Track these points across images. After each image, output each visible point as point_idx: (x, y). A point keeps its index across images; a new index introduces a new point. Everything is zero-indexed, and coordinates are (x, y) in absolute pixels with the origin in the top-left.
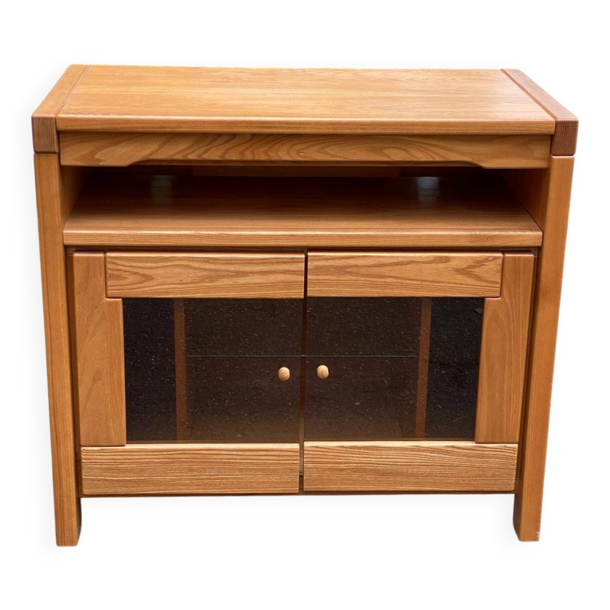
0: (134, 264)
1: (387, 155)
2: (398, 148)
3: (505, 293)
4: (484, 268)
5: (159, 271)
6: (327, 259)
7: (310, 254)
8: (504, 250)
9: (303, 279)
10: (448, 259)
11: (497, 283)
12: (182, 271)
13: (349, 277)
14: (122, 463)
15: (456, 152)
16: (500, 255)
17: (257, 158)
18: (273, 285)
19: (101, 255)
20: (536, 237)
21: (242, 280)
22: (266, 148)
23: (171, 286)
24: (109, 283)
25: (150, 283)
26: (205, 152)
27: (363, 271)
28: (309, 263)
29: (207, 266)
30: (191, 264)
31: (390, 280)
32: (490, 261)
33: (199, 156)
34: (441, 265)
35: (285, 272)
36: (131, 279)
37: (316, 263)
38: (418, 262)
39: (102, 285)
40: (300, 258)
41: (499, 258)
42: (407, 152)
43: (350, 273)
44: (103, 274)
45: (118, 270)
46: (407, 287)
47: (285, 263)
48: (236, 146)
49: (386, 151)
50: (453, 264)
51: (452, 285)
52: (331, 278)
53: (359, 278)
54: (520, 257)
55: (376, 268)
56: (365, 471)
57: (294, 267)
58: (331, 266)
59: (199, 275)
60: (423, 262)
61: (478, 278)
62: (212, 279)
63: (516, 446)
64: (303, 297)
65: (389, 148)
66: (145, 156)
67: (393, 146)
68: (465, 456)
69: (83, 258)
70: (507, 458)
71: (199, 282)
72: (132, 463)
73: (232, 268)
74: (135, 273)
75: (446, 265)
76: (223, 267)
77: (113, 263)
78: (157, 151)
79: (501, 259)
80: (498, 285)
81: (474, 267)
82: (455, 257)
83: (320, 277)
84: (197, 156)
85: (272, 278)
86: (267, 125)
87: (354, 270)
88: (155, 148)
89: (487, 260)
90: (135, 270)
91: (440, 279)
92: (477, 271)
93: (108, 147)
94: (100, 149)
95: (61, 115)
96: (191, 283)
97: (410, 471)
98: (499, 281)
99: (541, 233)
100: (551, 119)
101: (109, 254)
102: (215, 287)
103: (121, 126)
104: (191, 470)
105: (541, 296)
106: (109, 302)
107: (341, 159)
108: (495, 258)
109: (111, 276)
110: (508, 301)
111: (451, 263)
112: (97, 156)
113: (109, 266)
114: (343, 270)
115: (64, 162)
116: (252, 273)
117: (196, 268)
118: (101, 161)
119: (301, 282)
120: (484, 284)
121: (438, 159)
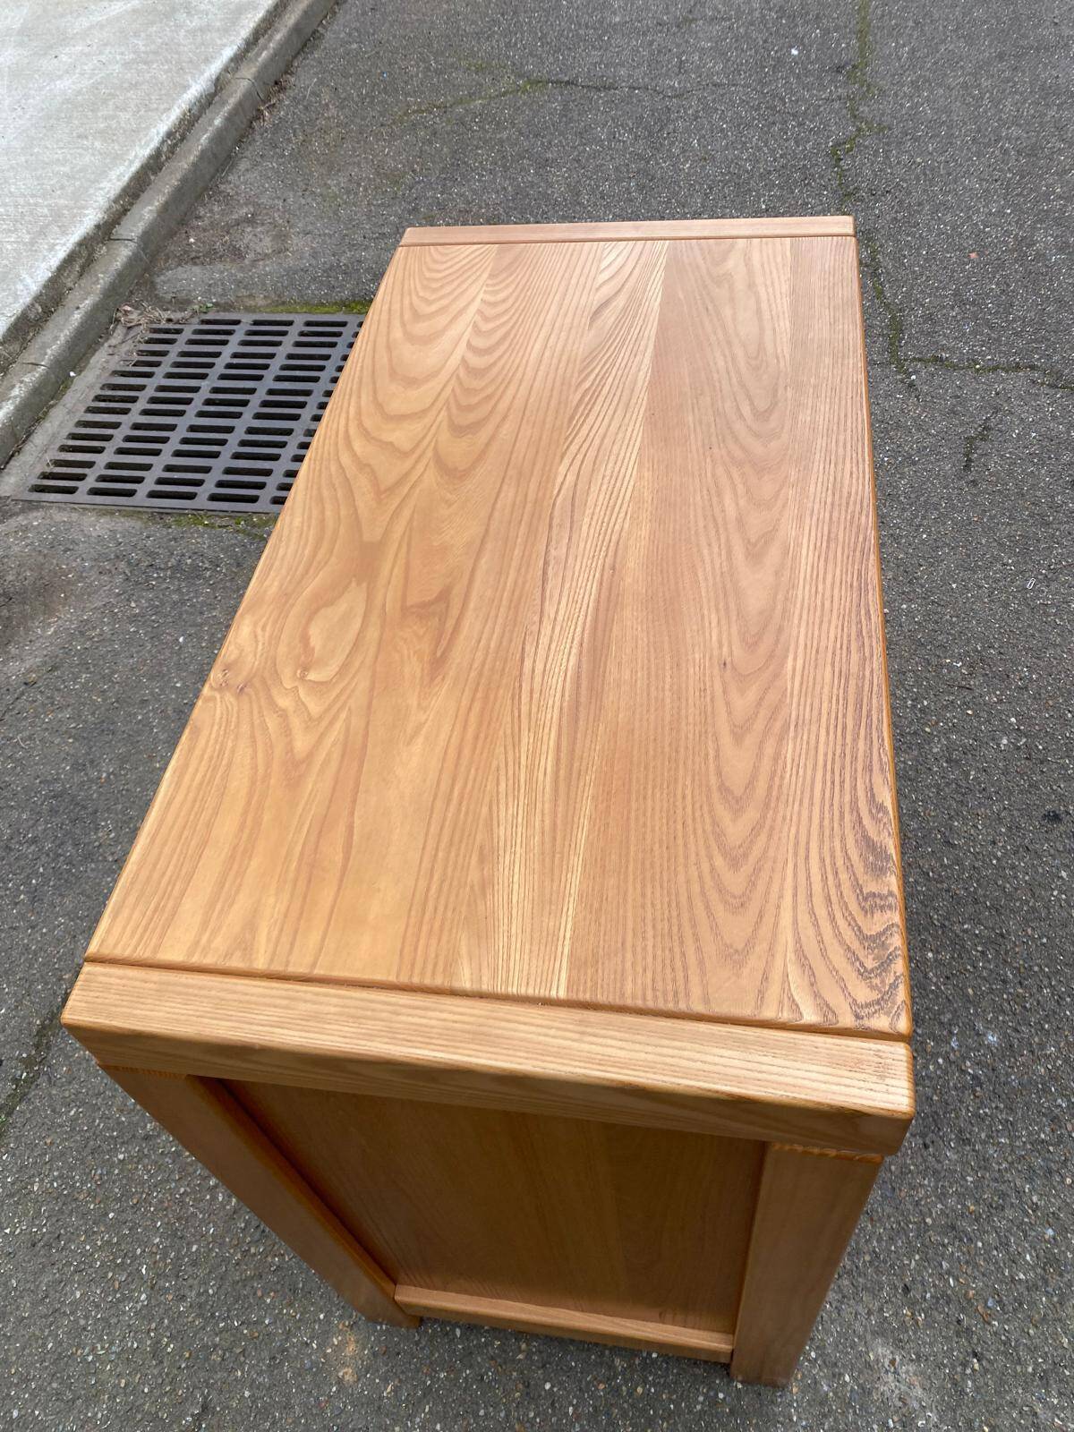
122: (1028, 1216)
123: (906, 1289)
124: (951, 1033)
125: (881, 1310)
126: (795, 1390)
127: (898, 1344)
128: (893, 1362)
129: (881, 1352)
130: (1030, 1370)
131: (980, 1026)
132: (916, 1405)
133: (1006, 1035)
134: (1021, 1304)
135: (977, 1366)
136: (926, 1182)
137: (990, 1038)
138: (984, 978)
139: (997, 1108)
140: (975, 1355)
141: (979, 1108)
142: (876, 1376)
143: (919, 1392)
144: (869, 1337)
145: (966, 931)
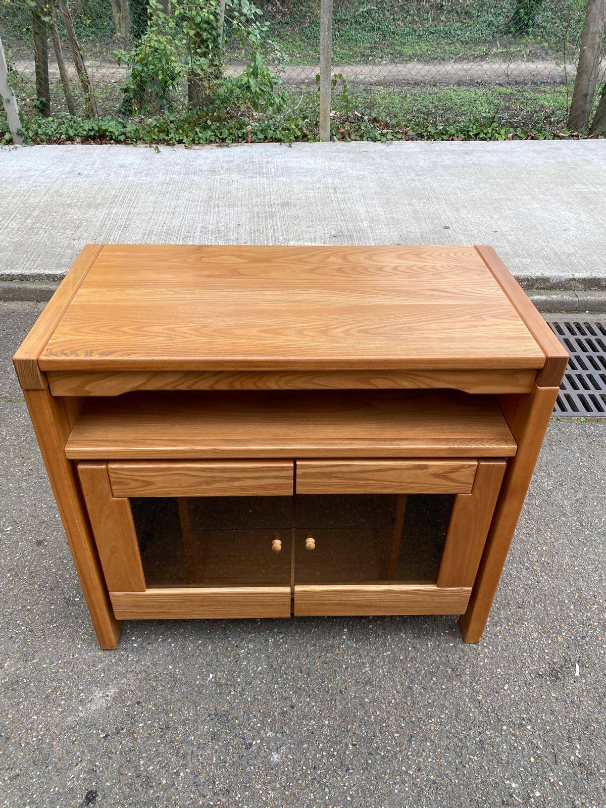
0: (135, 474)
1: (373, 384)
2: (385, 378)
3: (476, 491)
4: (458, 474)
5: (158, 478)
6: (314, 467)
7: (298, 463)
8: (478, 459)
9: (292, 482)
10: (426, 467)
11: (470, 484)
12: (181, 478)
13: (334, 480)
14: (144, 602)
15: (442, 381)
16: (476, 463)
17: (245, 388)
18: (264, 487)
19: (104, 467)
20: (510, 450)
21: (236, 484)
22: (254, 380)
23: (171, 489)
24: (113, 488)
25: (152, 487)
26: (193, 384)
27: (346, 476)
28: (297, 470)
29: (203, 474)
30: (188, 472)
31: (372, 482)
32: (466, 468)
33: (188, 387)
34: (419, 472)
35: (276, 477)
36: (133, 484)
37: (303, 470)
38: (397, 469)
39: (107, 489)
40: (288, 467)
41: (475, 465)
42: (394, 382)
43: (336, 477)
44: (107, 481)
45: (120, 478)
46: (386, 487)
47: (275, 470)
48: (224, 378)
49: (373, 381)
50: (430, 470)
51: (428, 486)
52: (319, 481)
53: (344, 481)
54: (493, 465)
55: (359, 474)
56: (345, 605)
57: (284, 474)
58: (317, 473)
59: (196, 480)
60: (403, 469)
61: (454, 480)
62: (208, 483)
63: (471, 589)
64: (292, 494)
65: (375, 378)
66: (134, 388)
67: (380, 376)
68: (428, 595)
69: (87, 469)
70: (463, 596)
71: (197, 486)
72: (152, 602)
73: (226, 475)
74: (137, 480)
75: (424, 471)
76: (218, 475)
77: (115, 473)
78: (145, 383)
79: (476, 467)
80: (471, 486)
81: (450, 472)
82: (433, 466)
83: (307, 480)
84: (186, 387)
85: (264, 482)
86: (254, 365)
87: (339, 475)
88: (144, 381)
89: (462, 467)
90: (136, 478)
91: (417, 481)
92: (452, 475)
93: (96, 381)
94: (88, 383)
95: (43, 358)
96: (190, 486)
97: (382, 604)
98: (472, 482)
99: (515, 447)
100: (542, 355)
101: (112, 466)
102: (211, 489)
103: (105, 367)
104: (202, 606)
105: (509, 494)
106: (116, 501)
107: (329, 388)
108: (470, 466)
109: (114, 482)
110: (477, 495)
111: (428, 470)
112: (86, 389)
113: (111, 475)
114: (329, 475)
115: (54, 394)
116: (246, 478)
117: (193, 476)
118: (91, 393)
119: (291, 484)
120: (458, 485)
121: (423, 386)
122: (173, 769)
123: (138, 703)
124: (277, 733)
125: (130, 691)
126: (100, 653)
127: (115, 698)
128: (107, 696)
129: (113, 691)
130: (97, 763)
131: (283, 750)
132: (89, 706)
133: (278, 765)
134: (128, 761)
135: (101, 736)
136: (191, 714)
137: (276, 757)
138: (315, 755)
139: (233, 757)
140: (107, 736)
141: (232, 746)
142: (102, 688)
143: (94, 708)
144: (119, 686)
145: (347, 746)
